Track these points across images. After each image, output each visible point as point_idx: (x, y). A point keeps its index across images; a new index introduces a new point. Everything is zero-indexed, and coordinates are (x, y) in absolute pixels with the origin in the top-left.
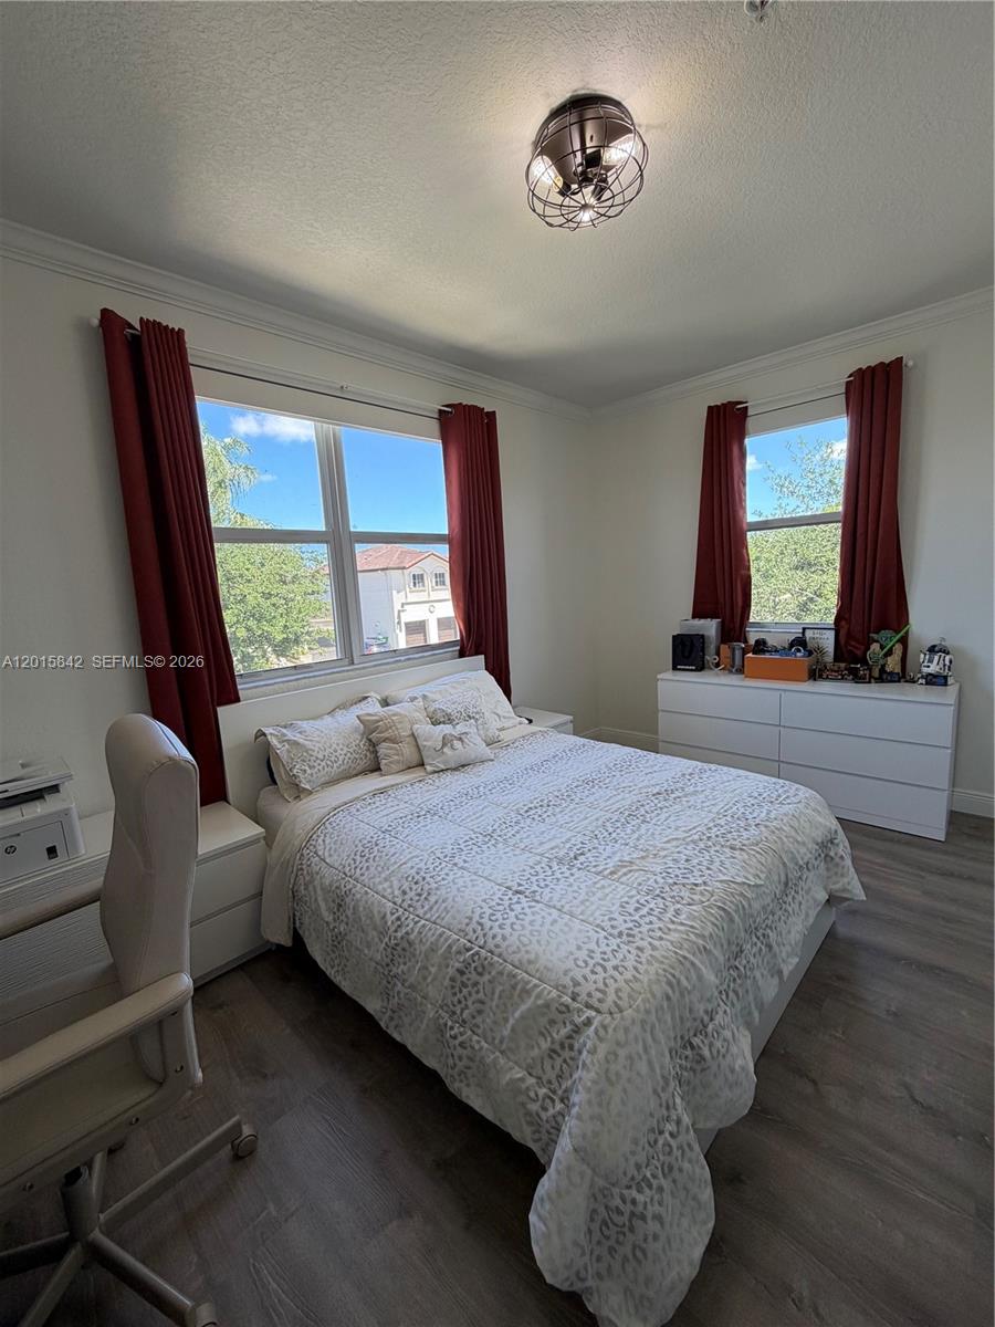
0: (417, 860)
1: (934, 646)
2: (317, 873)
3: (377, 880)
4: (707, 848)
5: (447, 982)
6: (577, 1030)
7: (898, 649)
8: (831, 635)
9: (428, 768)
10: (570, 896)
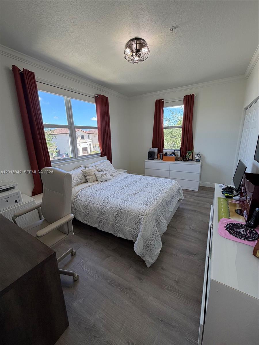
0: (103, 197)
1: (198, 154)
2: (79, 203)
3: (95, 202)
5: (114, 217)
6: (140, 219)
7: (192, 154)
8: (179, 152)
9: (99, 181)
10: (135, 200)
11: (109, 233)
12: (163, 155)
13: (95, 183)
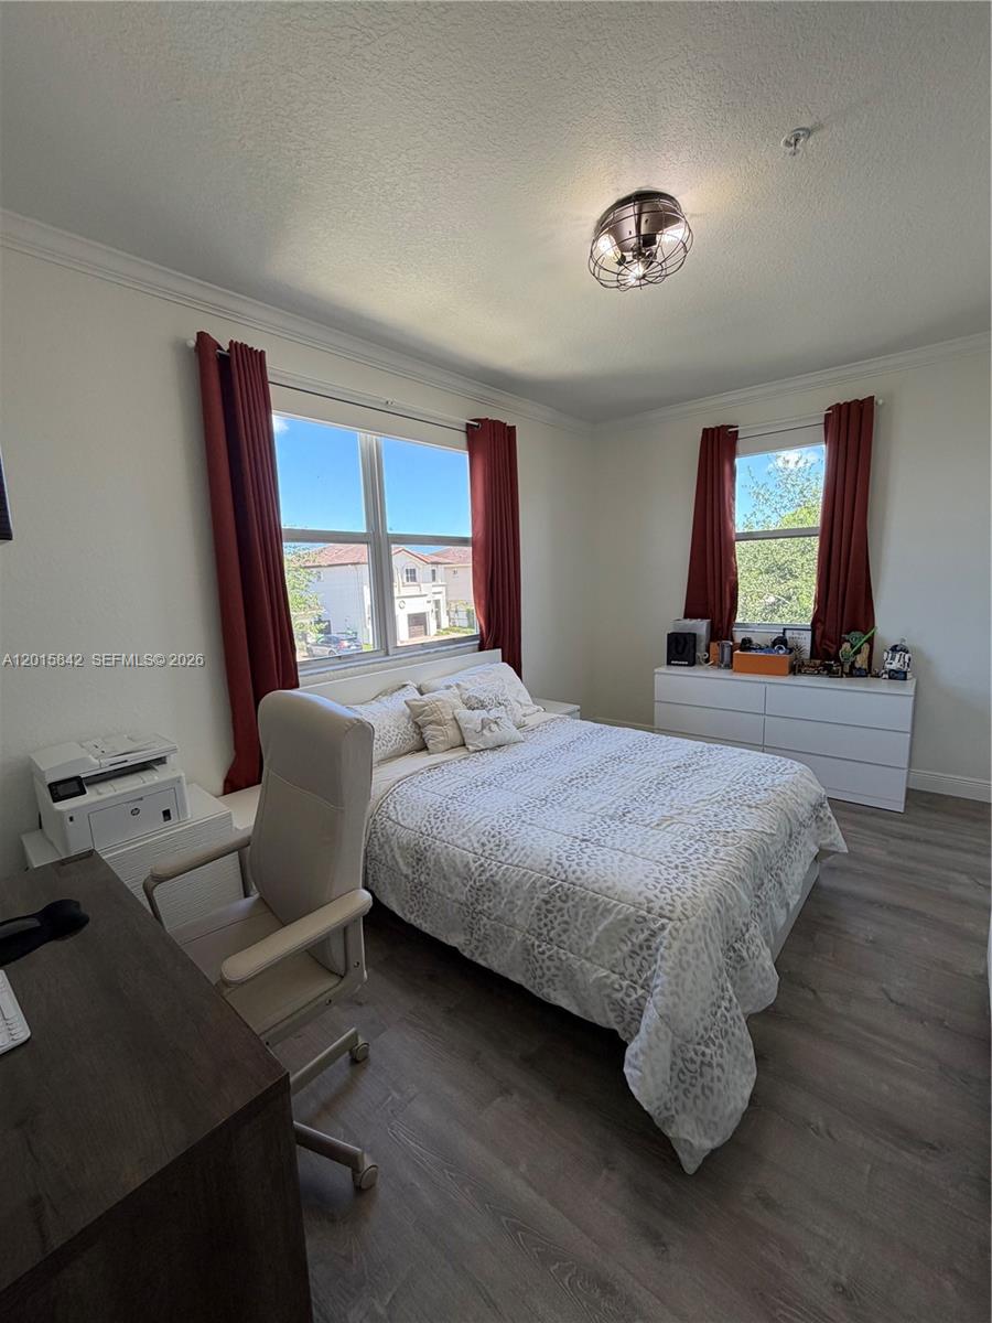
0: (489, 820)
1: (896, 646)
2: (393, 835)
3: (455, 836)
4: (729, 807)
5: (533, 910)
6: (653, 934)
7: (866, 648)
8: (808, 635)
9: (470, 747)
10: (629, 842)
11: (507, 980)
12: (732, 649)
13: (455, 755)
